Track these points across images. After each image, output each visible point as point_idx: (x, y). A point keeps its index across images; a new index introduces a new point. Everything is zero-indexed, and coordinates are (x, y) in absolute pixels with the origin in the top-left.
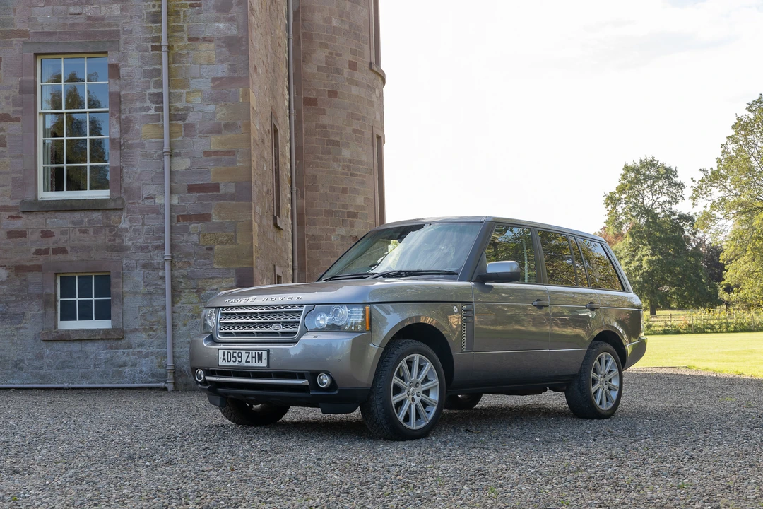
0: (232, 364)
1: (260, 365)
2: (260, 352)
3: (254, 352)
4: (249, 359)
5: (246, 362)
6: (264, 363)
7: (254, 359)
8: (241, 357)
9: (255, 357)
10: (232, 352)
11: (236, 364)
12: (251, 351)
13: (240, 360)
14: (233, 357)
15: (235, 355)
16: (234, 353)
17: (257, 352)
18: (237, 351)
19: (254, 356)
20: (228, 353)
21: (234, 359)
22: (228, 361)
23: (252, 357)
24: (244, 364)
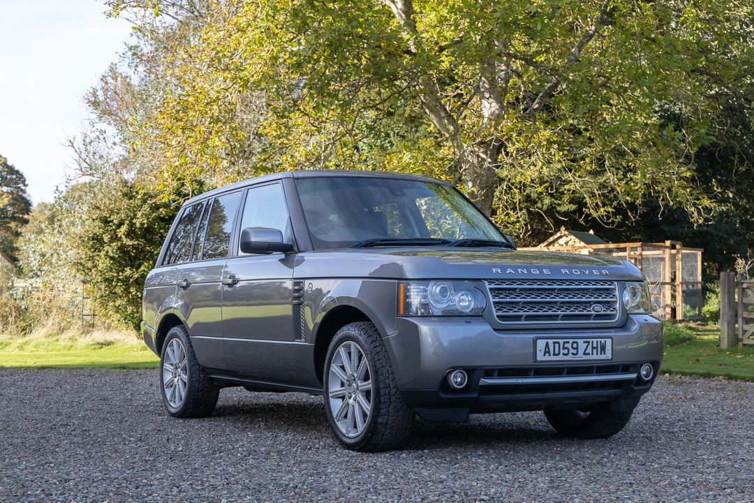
0: (561, 357)
1: (603, 357)
2: (603, 341)
3: (595, 340)
4: (589, 350)
5: (585, 354)
6: (608, 355)
7: (595, 351)
8: (577, 348)
9: (597, 348)
10: (561, 341)
11: (569, 357)
12: (591, 340)
13: (575, 351)
14: (564, 348)
15: (566, 345)
16: (564, 343)
17: (599, 340)
18: (571, 341)
19: (595, 345)
20: (554, 343)
21: (566, 351)
22: (554, 354)
23: (593, 348)
24: (581, 356)
